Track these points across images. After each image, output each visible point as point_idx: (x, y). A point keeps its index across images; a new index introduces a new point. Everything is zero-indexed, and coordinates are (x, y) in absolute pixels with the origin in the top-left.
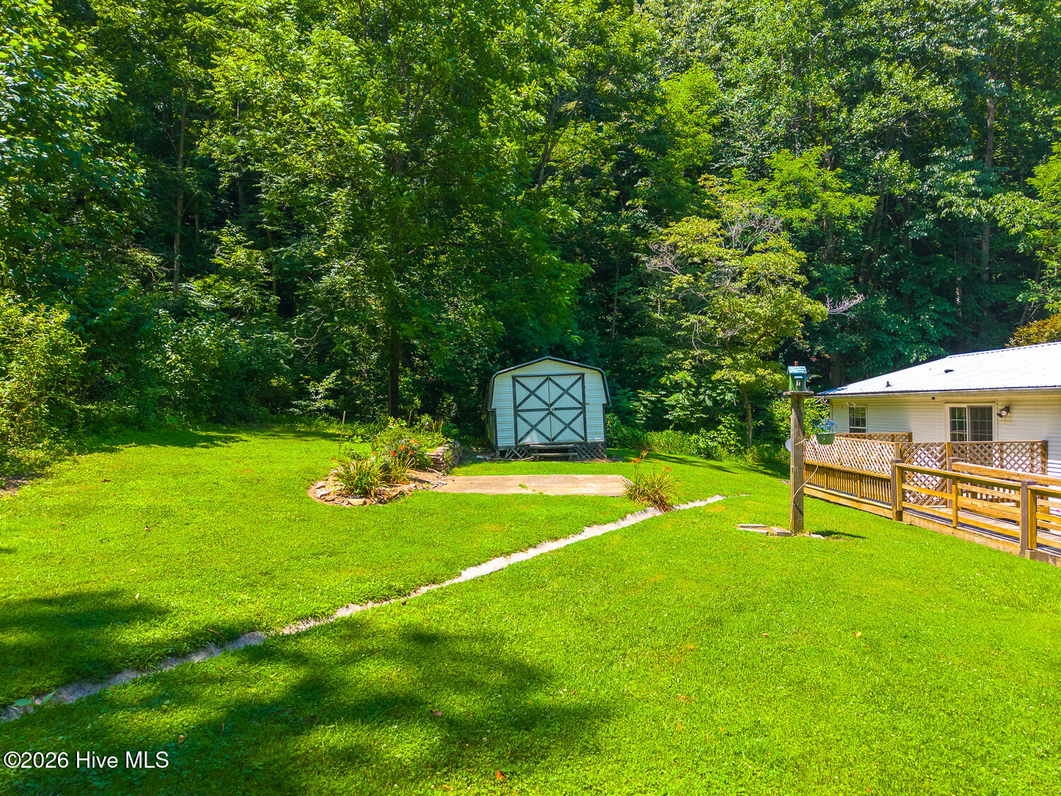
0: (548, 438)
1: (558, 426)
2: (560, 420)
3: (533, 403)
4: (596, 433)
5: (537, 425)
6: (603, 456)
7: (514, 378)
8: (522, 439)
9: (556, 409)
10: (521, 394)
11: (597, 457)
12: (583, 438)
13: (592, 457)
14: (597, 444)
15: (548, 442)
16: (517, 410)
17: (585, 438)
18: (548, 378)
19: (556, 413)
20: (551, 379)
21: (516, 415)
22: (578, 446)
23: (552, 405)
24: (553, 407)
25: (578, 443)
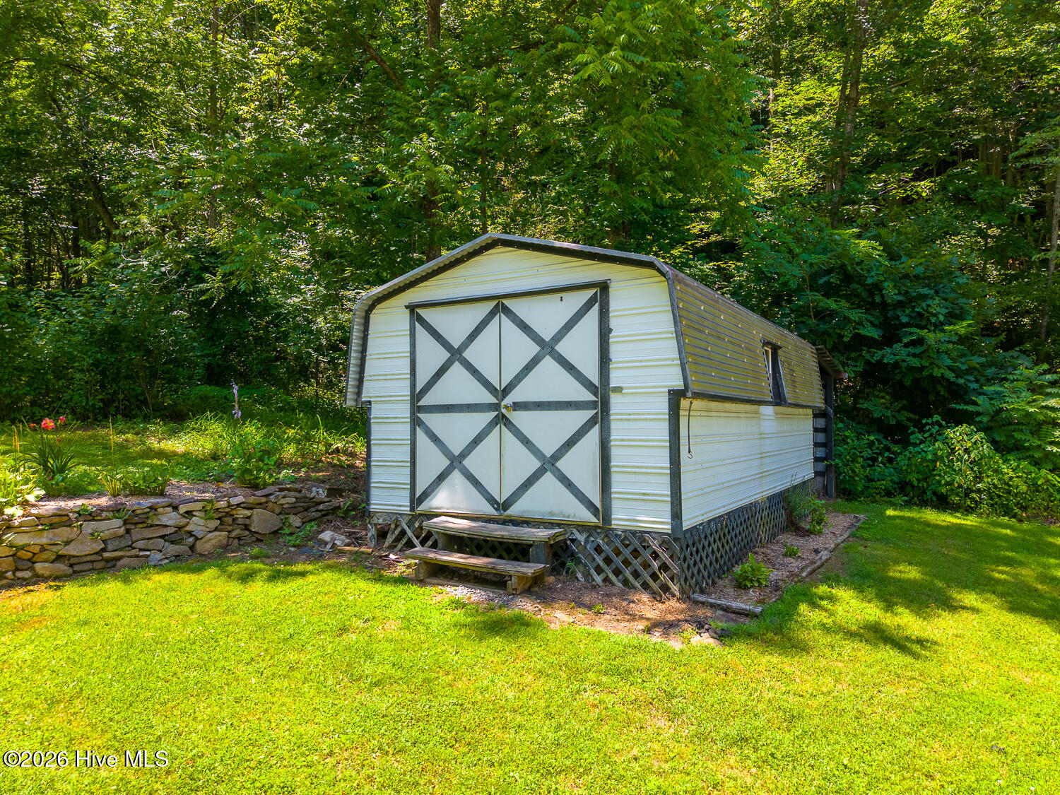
0: (491, 500)
1: (522, 464)
2: (526, 442)
3: (458, 387)
4: (644, 498)
5: (464, 454)
6: (666, 588)
7: (412, 308)
8: (426, 495)
9: (517, 406)
10: (430, 356)
11: (646, 586)
12: (595, 511)
13: (626, 582)
14: (641, 535)
15: (489, 510)
16: (417, 408)
17: (604, 513)
18: (500, 305)
19: (518, 418)
20: (507, 311)
21: (416, 422)
22: (581, 538)
23: (506, 391)
24: (509, 400)
25: (582, 527)
